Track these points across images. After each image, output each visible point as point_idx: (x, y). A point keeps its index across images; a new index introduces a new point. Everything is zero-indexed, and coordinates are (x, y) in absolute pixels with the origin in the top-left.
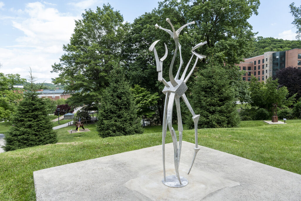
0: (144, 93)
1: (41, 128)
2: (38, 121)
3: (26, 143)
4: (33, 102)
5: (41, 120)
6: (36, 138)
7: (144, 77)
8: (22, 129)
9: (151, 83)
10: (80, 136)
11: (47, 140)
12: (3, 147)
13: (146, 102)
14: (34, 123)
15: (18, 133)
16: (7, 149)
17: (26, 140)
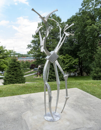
0: (70, 59)
1: (18, 75)
2: (17, 72)
3: (11, 82)
4: (15, 63)
5: (18, 72)
6: (16, 80)
7: (72, 50)
8: (10, 75)
9: (75, 53)
10: (38, 80)
11: (21, 81)
12: (3, 83)
13: (71, 64)
14: (15, 73)
15: (8, 77)
16: (4, 84)
17: (11, 80)
